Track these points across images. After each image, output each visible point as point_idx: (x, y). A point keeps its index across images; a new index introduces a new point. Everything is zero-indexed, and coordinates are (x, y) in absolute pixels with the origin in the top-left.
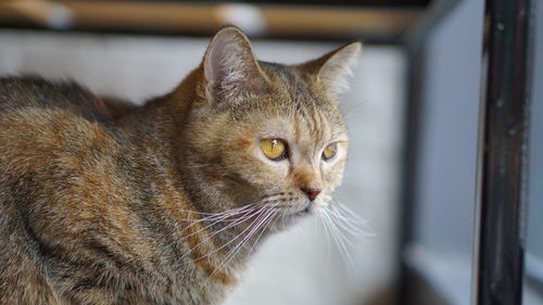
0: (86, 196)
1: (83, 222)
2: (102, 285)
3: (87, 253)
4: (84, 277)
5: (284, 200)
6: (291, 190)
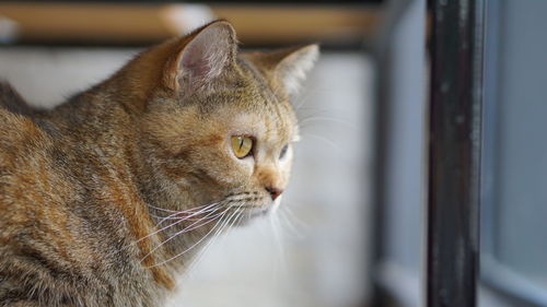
0: (19, 197)
1: (15, 226)
2: (35, 298)
3: (16, 262)
4: (12, 289)
5: (249, 200)
6: (256, 189)
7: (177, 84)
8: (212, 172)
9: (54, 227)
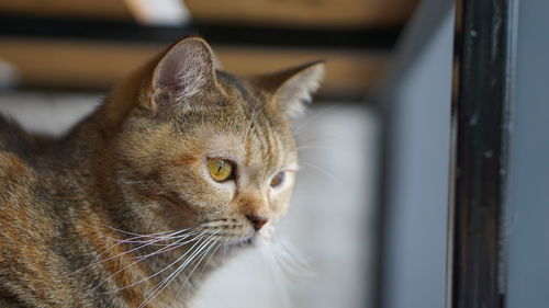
5: (226, 227)
6: (235, 216)
7: (153, 103)
8: (185, 195)
9: (31, 267)
